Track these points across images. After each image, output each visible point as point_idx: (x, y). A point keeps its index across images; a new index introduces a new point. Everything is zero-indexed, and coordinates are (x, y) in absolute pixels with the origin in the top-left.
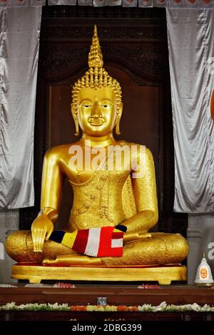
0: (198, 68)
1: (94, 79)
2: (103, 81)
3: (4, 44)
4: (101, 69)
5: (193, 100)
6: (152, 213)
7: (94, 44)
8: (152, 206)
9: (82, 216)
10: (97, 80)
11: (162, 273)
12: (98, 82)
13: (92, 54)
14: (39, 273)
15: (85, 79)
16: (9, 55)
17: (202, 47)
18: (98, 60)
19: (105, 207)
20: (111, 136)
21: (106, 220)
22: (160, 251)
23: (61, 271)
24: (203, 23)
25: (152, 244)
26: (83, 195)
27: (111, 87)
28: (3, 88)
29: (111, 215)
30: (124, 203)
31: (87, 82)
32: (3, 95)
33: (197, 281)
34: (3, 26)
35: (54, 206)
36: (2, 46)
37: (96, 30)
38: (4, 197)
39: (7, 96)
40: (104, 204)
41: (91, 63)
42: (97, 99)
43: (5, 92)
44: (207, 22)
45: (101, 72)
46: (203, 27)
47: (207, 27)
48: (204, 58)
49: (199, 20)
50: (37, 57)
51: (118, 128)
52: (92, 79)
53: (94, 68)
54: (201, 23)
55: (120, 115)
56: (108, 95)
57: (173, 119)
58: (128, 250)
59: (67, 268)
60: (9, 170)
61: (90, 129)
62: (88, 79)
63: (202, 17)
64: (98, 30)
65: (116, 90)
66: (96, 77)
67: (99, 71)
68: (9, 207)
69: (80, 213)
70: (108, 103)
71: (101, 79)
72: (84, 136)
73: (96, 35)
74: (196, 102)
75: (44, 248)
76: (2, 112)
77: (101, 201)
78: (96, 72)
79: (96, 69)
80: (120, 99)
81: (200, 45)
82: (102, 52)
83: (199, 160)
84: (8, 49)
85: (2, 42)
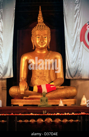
0: (75, 22)
1: (41, 27)
2: (44, 28)
3: (2, 14)
4: (43, 23)
5: (73, 34)
6: (62, 78)
7: (40, 13)
8: (62, 76)
9: (36, 80)
10: (42, 27)
11: (68, 101)
12: (42, 28)
13: (39, 18)
14: (23, 102)
15: (37, 27)
16: (3, 18)
17: (77, 13)
18: (42, 19)
19: (45, 77)
20: (47, 49)
21: (45, 82)
22: (67, 93)
23: (31, 101)
24: (77, 4)
25: (64, 90)
26: (37, 72)
27: (47, 30)
28: (1, 31)
29: (47, 80)
30: (51, 75)
31: (38, 28)
32: (1, 34)
33: (81, 104)
34: (1, 7)
35: (25, 77)
36: (1, 15)
37: (40, 8)
38: (1, 74)
39: (2, 34)
40: (45, 76)
41: (39, 21)
42: (42, 35)
43: (2, 33)
44: (79, 3)
45: (43, 24)
46: (77, 5)
47: (79, 5)
48: (77, 17)
49: (75, 2)
50: (14, 19)
51: (49, 46)
52: (40, 27)
53: (40, 23)
54: (76, 4)
55: (50, 41)
56: (46, 33)
57: (65, 42)
58: (55, 93)
59: (33, 100)
60: (3, 63)
61: (39, 47)
62: (38, 27)
63: (77, 1)
64: (41, 8)
65: (49, 31)
66: (42, 26)
67: (42, 24)
68: (3, 78)
69: (35, 79)
70: (46, 36)
71: (43, 27)
72: (36, 49)
73: (40, 10)
74: (75, 35)
75: (24, 93)
76: (1, 41)
77: (44, 74)
78: (41, 24)
79: (41, 23)
80: (50, 35)
81: (76, 12)
82: (43, 16)
83: (75, 58)
84: (3, 16)
85: (1, 13)
